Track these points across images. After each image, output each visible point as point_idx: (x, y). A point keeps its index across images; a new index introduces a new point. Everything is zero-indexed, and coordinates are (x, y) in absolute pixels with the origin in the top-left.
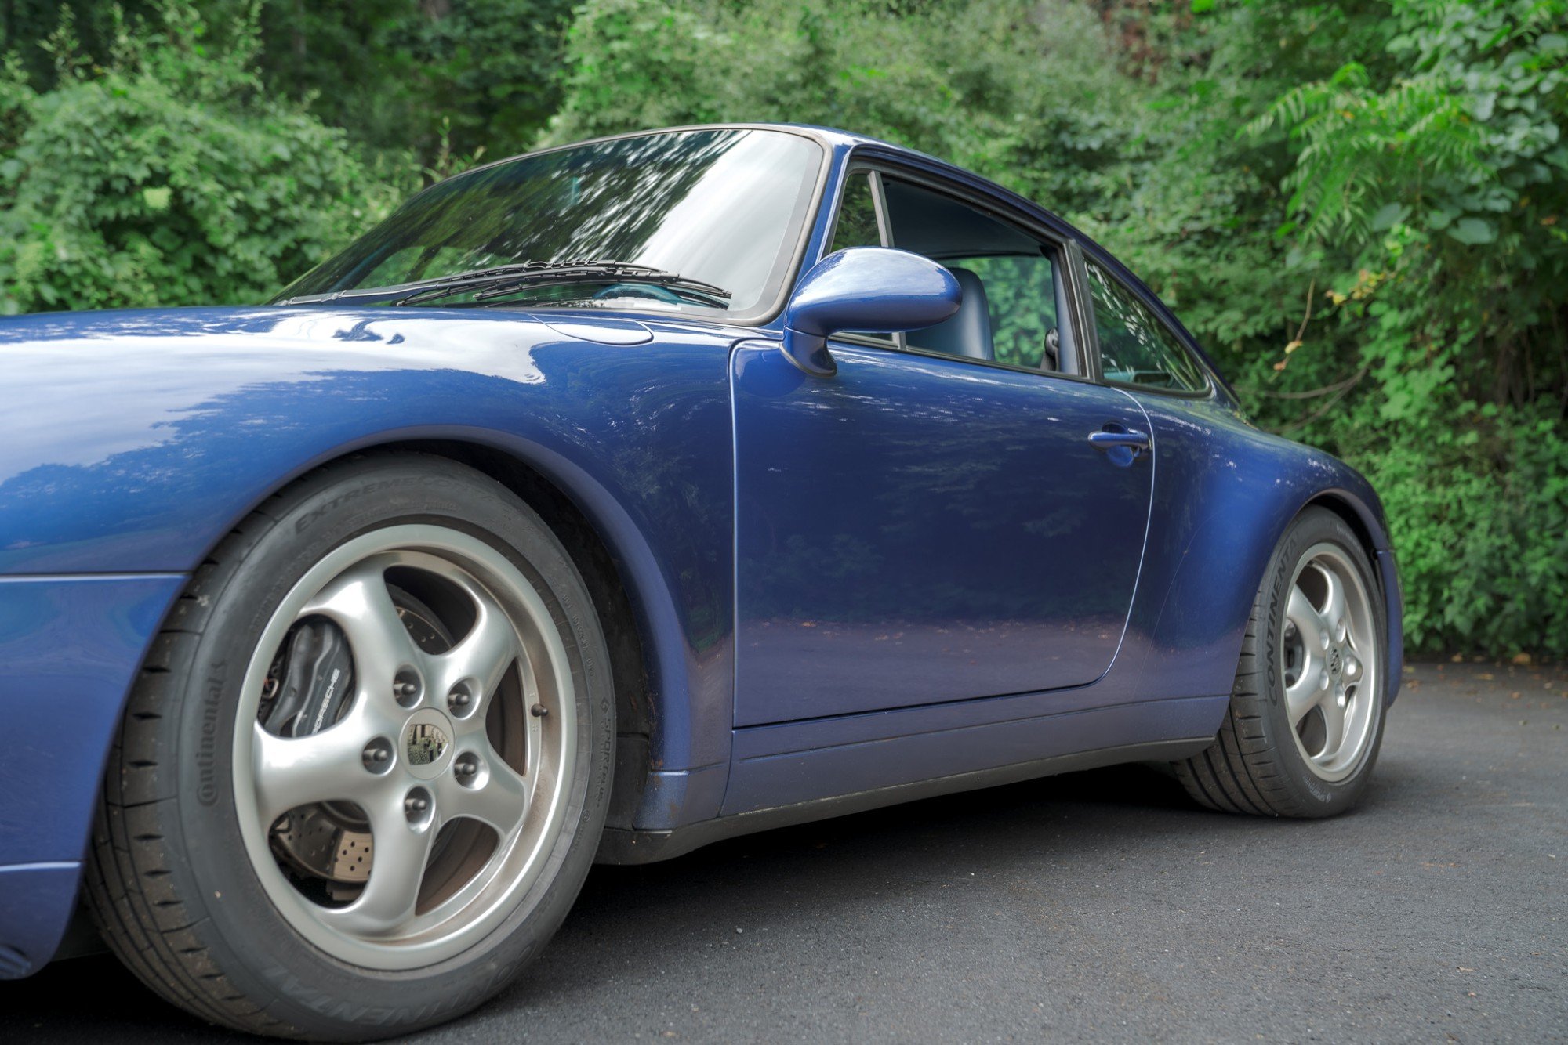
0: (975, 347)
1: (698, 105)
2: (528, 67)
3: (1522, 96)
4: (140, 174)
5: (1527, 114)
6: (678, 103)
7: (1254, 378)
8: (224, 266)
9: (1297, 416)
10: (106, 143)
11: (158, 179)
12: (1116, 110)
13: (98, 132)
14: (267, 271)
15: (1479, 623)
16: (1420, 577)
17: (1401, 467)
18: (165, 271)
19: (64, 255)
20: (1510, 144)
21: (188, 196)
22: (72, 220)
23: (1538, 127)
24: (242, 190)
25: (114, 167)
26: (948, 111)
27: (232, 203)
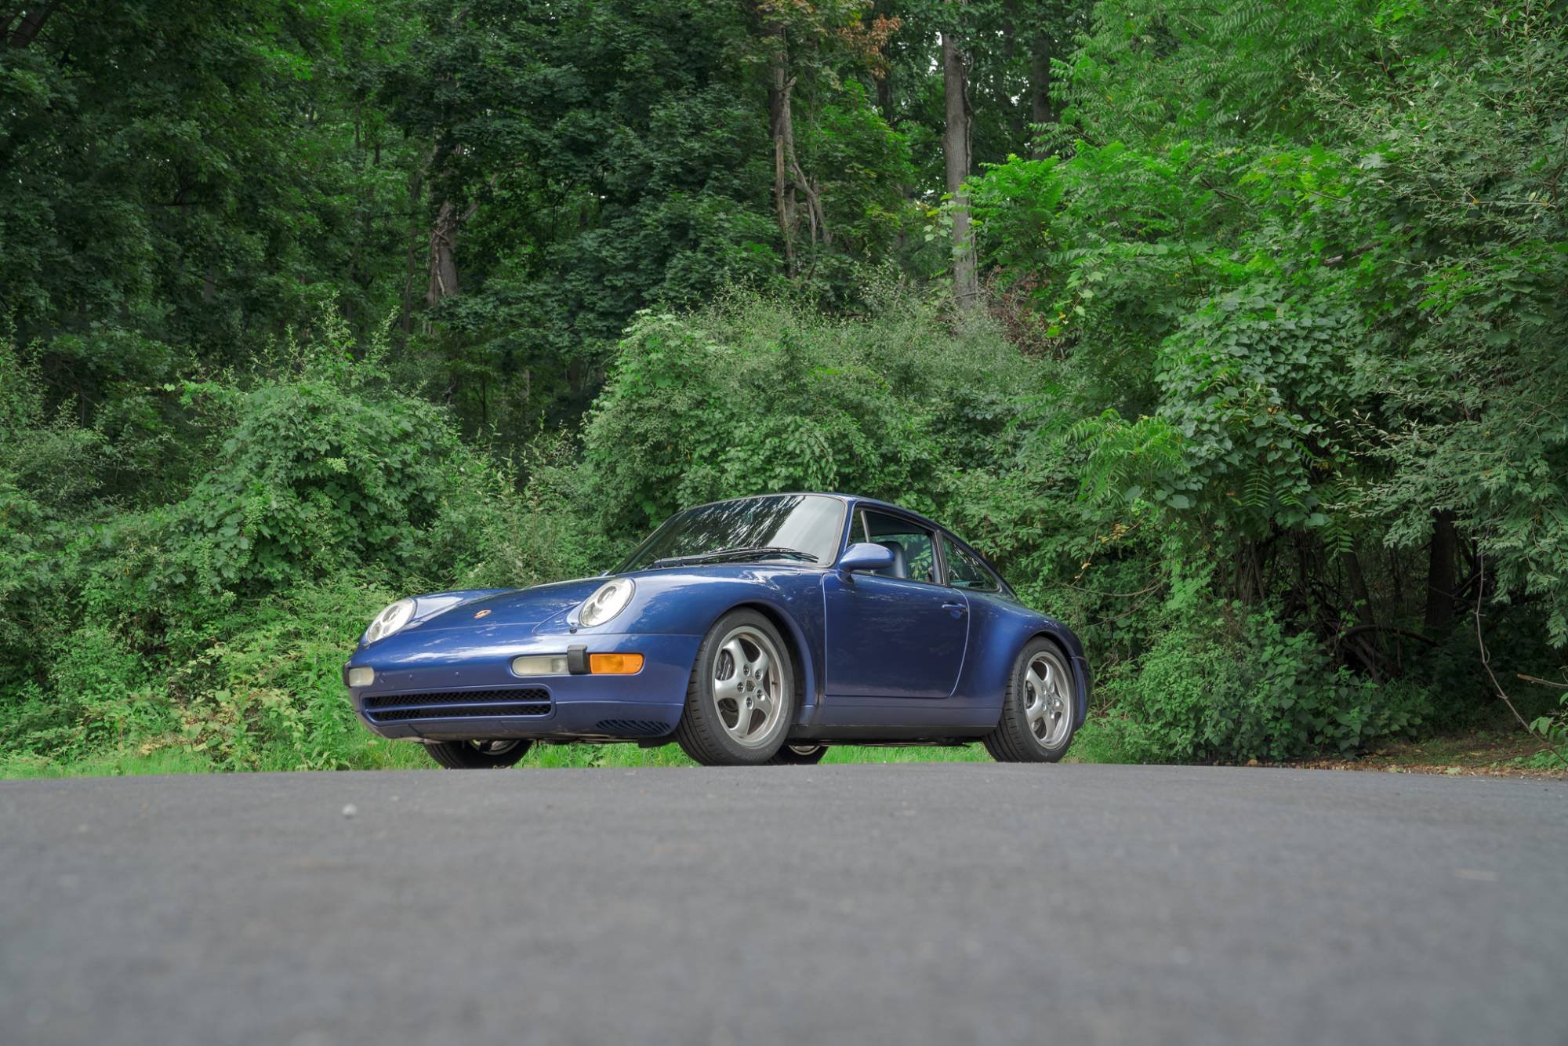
0: (900, 573)
1: (709, 394)
2: (545, 337)
3: (1212, 423)
4: (324, 448)
5: (1215, 434)
6: (697, 394)
7: (1096, 584)
8: (373, 509)
9: (1126, 609)
10: (301, 427)
11: (336, 451)
12: (1004, 391)
13: (296, 420)
14: (401, 512)
15: (1228, 740)
16: (1189, 710)
17: (1177, 640)
18: (337, 514)
19: (275, 505)
20: (1203, 452)
21: (352, 461)
22: (277, 480)
23: (1220, 441)
24: (386, 455)
25: (306, 443)
26: (883, 398)
27: (382, 465)
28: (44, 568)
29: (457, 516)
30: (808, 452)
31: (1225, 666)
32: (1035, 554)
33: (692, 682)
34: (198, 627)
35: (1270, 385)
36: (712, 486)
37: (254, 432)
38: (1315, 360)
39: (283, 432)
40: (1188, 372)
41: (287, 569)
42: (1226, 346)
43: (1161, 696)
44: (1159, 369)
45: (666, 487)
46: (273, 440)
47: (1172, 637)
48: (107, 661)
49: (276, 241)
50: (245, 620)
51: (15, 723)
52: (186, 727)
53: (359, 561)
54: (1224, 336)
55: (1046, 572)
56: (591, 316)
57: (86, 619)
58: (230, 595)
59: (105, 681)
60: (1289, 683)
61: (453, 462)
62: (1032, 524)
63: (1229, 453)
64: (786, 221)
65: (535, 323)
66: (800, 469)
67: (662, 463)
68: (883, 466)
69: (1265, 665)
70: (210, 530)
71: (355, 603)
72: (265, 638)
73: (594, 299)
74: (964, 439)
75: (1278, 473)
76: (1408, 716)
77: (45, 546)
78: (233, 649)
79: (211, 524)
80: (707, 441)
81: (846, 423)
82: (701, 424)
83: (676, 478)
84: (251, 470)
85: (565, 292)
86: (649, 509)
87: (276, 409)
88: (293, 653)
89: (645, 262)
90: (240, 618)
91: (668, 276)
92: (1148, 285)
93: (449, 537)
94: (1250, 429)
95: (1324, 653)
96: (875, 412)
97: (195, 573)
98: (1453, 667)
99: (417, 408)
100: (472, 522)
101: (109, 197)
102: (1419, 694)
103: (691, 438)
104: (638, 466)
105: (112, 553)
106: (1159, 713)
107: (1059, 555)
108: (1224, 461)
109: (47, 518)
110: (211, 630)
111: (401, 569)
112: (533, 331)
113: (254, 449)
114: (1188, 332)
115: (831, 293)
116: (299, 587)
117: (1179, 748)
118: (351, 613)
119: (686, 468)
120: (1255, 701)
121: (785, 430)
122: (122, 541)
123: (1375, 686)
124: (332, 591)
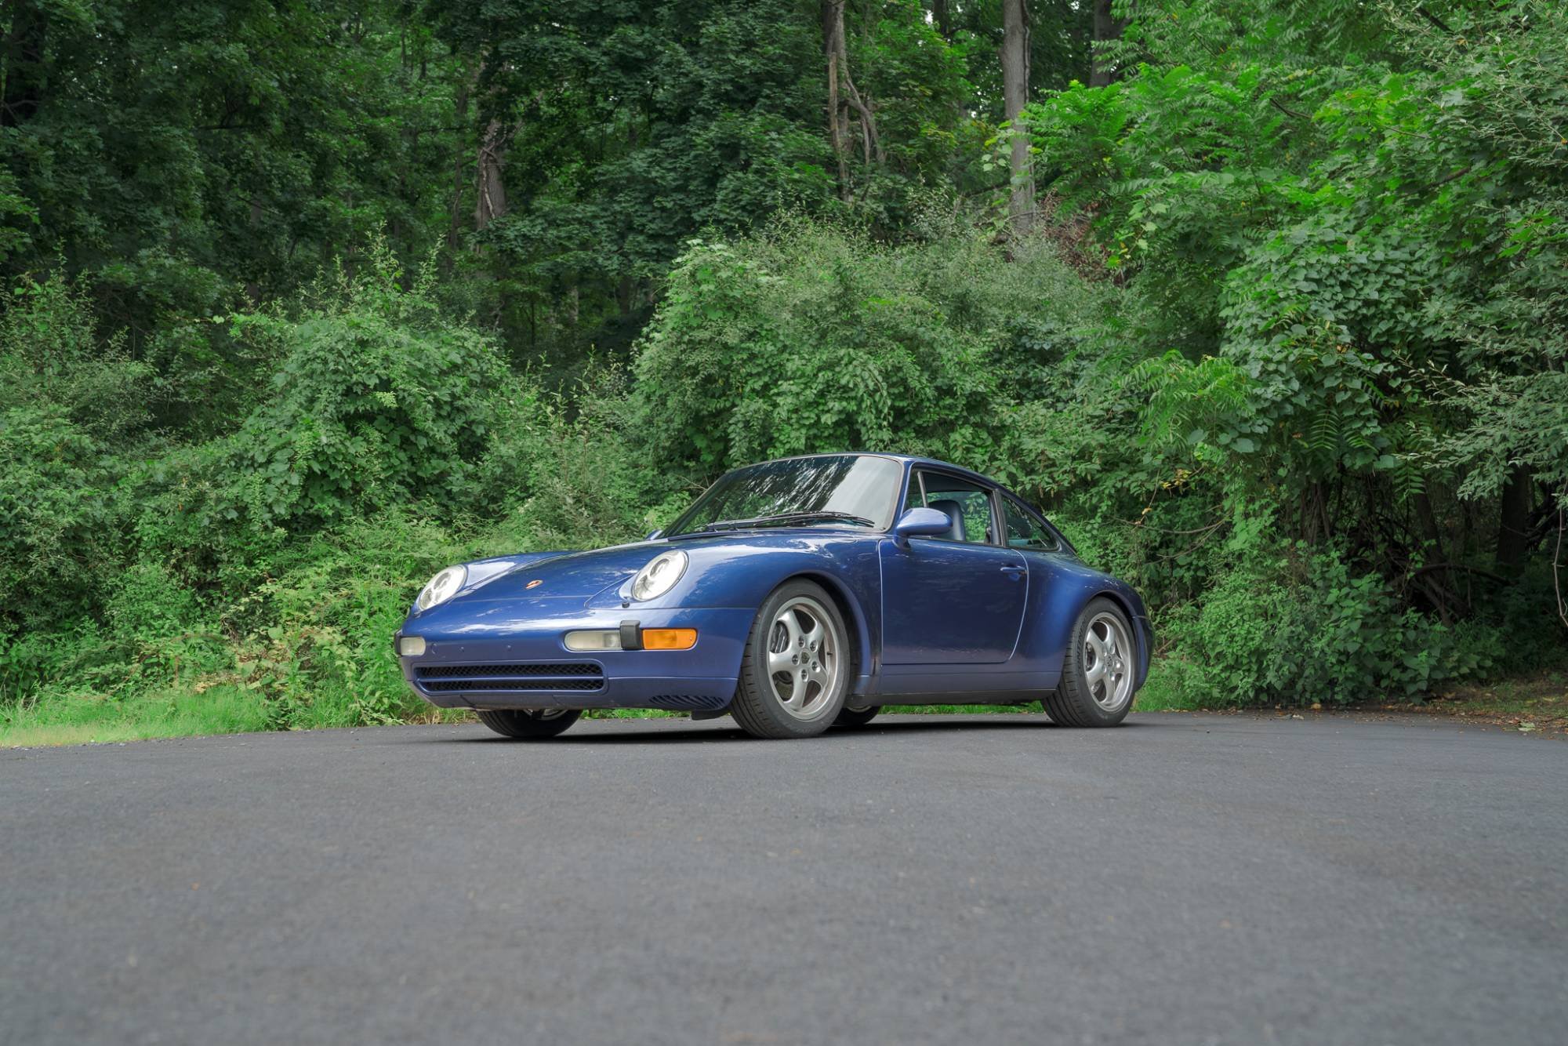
1: (761, 326)
2: (594, 260)
3: (1279, 363)
4: (373, 382)
5: (1282, 375)
6: (747, 326)
8: (423, 442)
9: (1186, 546)
10: (350, 361)
11: (385, 385)
12: (1063, 319)
13: (345, 354)
14: (450, 445)
15: (1291, 683)
16: (1251, 653)
17: (1239, 581)
18: (387, 448)
19: (324, 440)
20: (1269, 393)
21: (401, 394)
22: (327, 415)
23: (1287, 382)
24: (434, 388)
25: (355, 377)
26: (939, 329)
27: (431, 398)
28: (99, 504)
29: (506, 450)
30: (862, 386)
31: (1288, 609)
32: (1094, 490)
33: (746, 656)
34: (250, 563)
35: (1339, 322)
36: (764, 420)
37: (303, 365)
38: (1386, 296)
39: (332, 366)
40: (1254, 309)
41: (338, 505)
42: (1295, 281)
43: (1222, 639)
44: (1223, 303)
45: (717, 420)
46: (322, 373)
47: (1234, 579)
48: (161, 597)
49: (323, 165)
50: (297, 556)
51: (73, 659)
52: (239, 665)
53: (409, 496)
54: (1293, 270)
55: (1104, 508)
56: (641, 238)
57: (141, 555)
58: (281, 531)
59: (159, 617)
60: (1355, 626)
61: (502, 394)
62: (1090, 460)
63: (1296, 394)
64: (839, 141)
65: (584, 245)
66: (853, 403)
67: (713, 396)
68: (938, 399)
69: (1331, 607)
70: (261, 465)
71: (405, 539)
72: (316, 575)
73: (644, 220)
74: (1021, 370)
75: (1346, 414)
76: (1478, 658)
77: (99, 481)
78: (284, 586)
79: (261, 459)
80: (759, 374)
81: (900, 355)
82: (753, 357)
83: (727, 412)
84: (301, 405)
85: (614, 213)
86: (700, 443)
87: (325, 343)
88: (344, 591)
89: (695, 183)
90: (291, 554)
91: (719, 197)
92: (1213, 215)
93: (498, 471)
94: (1318, 368)
95: (1390, 595)
96: (930, 344)
97: (246, 508)
98: (1526, 607)
99: (466, 339)
100: (522, 455)
101: (158, 123)
102: (1490, 635)
103: (743, 371)
104: (689, 400)
105: (164, 488)
106: (1220, 656)
107: (1118, 491)
108: (1291, 403)
109: (99, 452)
110: (263, 566)
111: (451, 503)
112: (582, 254)
113: (303, 382)
114: (1254, 266)
115: (885, 215)
116: (349, 523)
117: (1240, 691)
118: (401, 550)
119: (738, 401)
120: (1319, 645)
121: (838, 363)
122: (173, 476)
123: (1444, 629)
124: (382, 527)
